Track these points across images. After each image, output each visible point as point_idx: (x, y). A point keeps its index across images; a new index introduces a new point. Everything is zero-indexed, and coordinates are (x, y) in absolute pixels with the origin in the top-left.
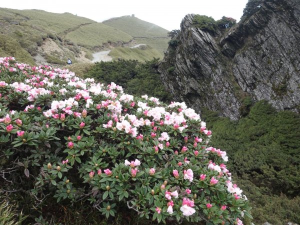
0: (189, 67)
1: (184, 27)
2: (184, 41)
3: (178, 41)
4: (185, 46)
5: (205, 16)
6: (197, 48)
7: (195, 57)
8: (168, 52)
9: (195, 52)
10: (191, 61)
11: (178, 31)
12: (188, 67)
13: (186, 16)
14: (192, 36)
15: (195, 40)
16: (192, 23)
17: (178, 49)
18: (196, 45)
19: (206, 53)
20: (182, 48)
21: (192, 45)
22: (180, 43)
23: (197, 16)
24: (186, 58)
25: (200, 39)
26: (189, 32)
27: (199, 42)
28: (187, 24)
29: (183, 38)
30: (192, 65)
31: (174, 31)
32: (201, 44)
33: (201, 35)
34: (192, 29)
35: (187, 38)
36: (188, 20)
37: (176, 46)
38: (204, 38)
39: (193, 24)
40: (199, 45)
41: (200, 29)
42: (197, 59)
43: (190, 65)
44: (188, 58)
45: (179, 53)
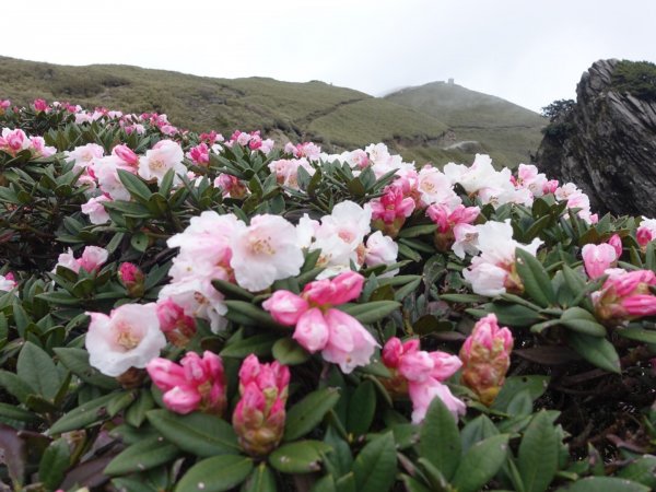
0: (598, 188)
1: (589, 91)
2: (585, 125)
3: (569, 125)
4: (588, 137)
5: (645, 63)
6: (624, 142)
7: (615, 164)
8: (541, 152)
9: (618, 152)
10: (603, 174)
11: (569, 103)
12: (594, 189)
13: (594, 65)
14: (609, 111)
15: (618, 122)
16: (609, 81)
17: (568, 145)
18: (619, 135)
19: (648, 153)
20: (578, 143)
21: (608, 133)
22: (574, 130)
23: (624, 64)
24: (589, 167)
25: (633, 119)
26: (600, 102)
27: (630, 127)
28: (596, 83)
29: (582, 118)
30: (605, 183)
31: (558, 102)
32: (635, 131)
33: (635, 110)
34: (611, 95)
35: (594, 119)
36: (600, 75)
37: (564, 137)
38: (645, 117)
39: (614, 84)
40: (629, 133)
41: (633, 95)
42: (621, 169)
43: (601, 184)
44: (596, 166)
45: (570, 154)
